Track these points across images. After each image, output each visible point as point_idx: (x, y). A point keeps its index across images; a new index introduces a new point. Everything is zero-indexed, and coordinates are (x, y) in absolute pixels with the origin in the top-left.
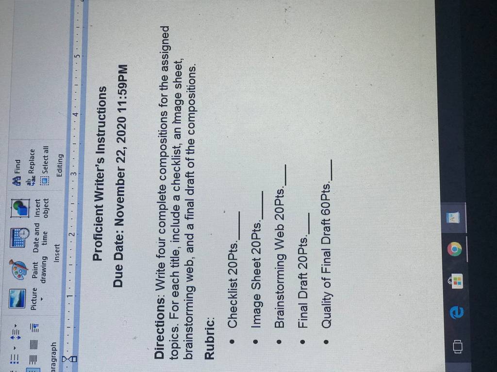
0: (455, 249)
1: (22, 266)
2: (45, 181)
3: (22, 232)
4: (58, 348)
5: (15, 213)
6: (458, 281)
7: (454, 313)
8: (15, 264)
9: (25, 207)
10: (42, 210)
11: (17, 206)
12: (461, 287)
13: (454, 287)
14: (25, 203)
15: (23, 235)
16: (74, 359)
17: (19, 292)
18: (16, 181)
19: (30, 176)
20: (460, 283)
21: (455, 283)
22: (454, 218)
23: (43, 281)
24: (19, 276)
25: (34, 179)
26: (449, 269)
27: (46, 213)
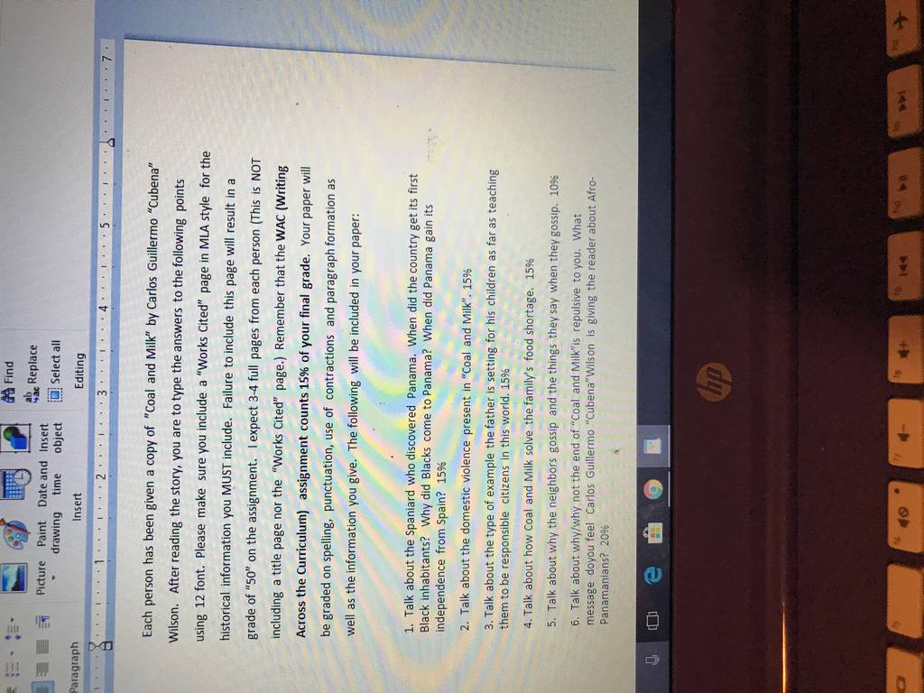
0: (654, 489)
1: (21, 528)
2: (56, 395)
3: (19, 475)
5: (7, 445)
6: (656, 533)
7: (650, 576)
8: (9, 525)
9: (23, 436)
10: (52, 440)
11: (9, 435)
12: (659, 540)
13: (651, 541)
14: (23, 431)
15: (20, 479)
16: (108, 646)
17: (15, 568)
19: (31, 388)
20: (658, 536)
21: (653, 536)
22: (655, 446)
23: (56, 550)
24: (16, 543)
25: (37, 392)
26: (646, 517)
27: (58, 446)
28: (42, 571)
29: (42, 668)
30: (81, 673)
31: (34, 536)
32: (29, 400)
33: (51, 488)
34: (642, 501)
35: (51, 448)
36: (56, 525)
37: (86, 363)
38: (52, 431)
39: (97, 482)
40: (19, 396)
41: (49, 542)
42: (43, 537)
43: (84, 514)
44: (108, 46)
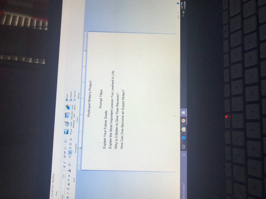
0: (183, 121)
1: (68, 123)
3: (68, 114)
4: (77, 145)
5: (66, 108)
6: (184, 129)
7: (183, 138)
8: (66, 122)
9: (69, 107)
11: (67, 107)
12: (185, 131)
13: (183, 131)
14: (69, 106)
16: (81, 148)
17: (67, 130)
18: (67, 100)
20: (184, 130)
21: (183, 130)
22: (184, 113)
24: (67, 126)
25: (71, 100)
26: (182, 126)
27: (75, 109)
28: (71, 131)
29: (70, 148)
30: (77, 149)
33: (73, 116)
34: (181, 123)
39: (81, 116)
40: (69, 100)
42: (72, 125)
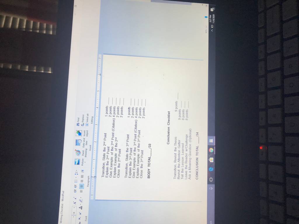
0: (211, 150)
2: (87, 125)
3: (79, 141)
4: (90, 177)
6: (212, 160)
7: (210, 169)
8: (77, 151)
9: (80, 133)
10: (86, 134)
11: (78, 132)
14: (81, 132)
15: (79, 142)
17: (78, 160)
18: (78, 125)
19: (82, 123)
21: (211, 160)
22: (212, 141)
23: (86, 156)
24: (78, 155)
26: (209, 156)
27: (87, 135)
28: (83, 161)
29: (82, 181)
30: (89, 182)
31: (82, 154)
32: (82, 126)
33: (85, 144)
35: (86, 135)
36: (86, 151)
37: (93, 118)
38: (86, 132)
39: (95, 143)
40: (80, 125)
41: (84, 155)
42: (83, 154)
43: (91, 150)
44: (100, 56)
